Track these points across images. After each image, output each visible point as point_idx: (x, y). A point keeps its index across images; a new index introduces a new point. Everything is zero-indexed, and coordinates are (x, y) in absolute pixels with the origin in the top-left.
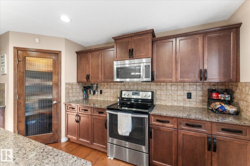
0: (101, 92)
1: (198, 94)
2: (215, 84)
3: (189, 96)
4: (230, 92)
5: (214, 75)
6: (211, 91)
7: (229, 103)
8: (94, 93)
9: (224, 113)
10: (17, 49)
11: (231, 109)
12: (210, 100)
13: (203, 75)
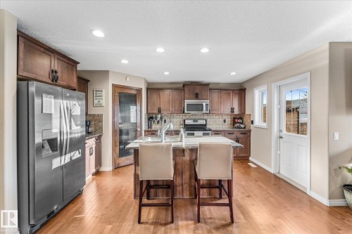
0: (165, 121)
1: (229, 120)
2: (236, 115)
3: (225, 121)
4: (241, 118)
5: (236, 111)
6: (234, 118)
7: (242, 123)
8: (158, 122)
9: (240, 128)
10: (115, 86)
11: (242, 126)
12: (234, 123)
13: (232, 110)
